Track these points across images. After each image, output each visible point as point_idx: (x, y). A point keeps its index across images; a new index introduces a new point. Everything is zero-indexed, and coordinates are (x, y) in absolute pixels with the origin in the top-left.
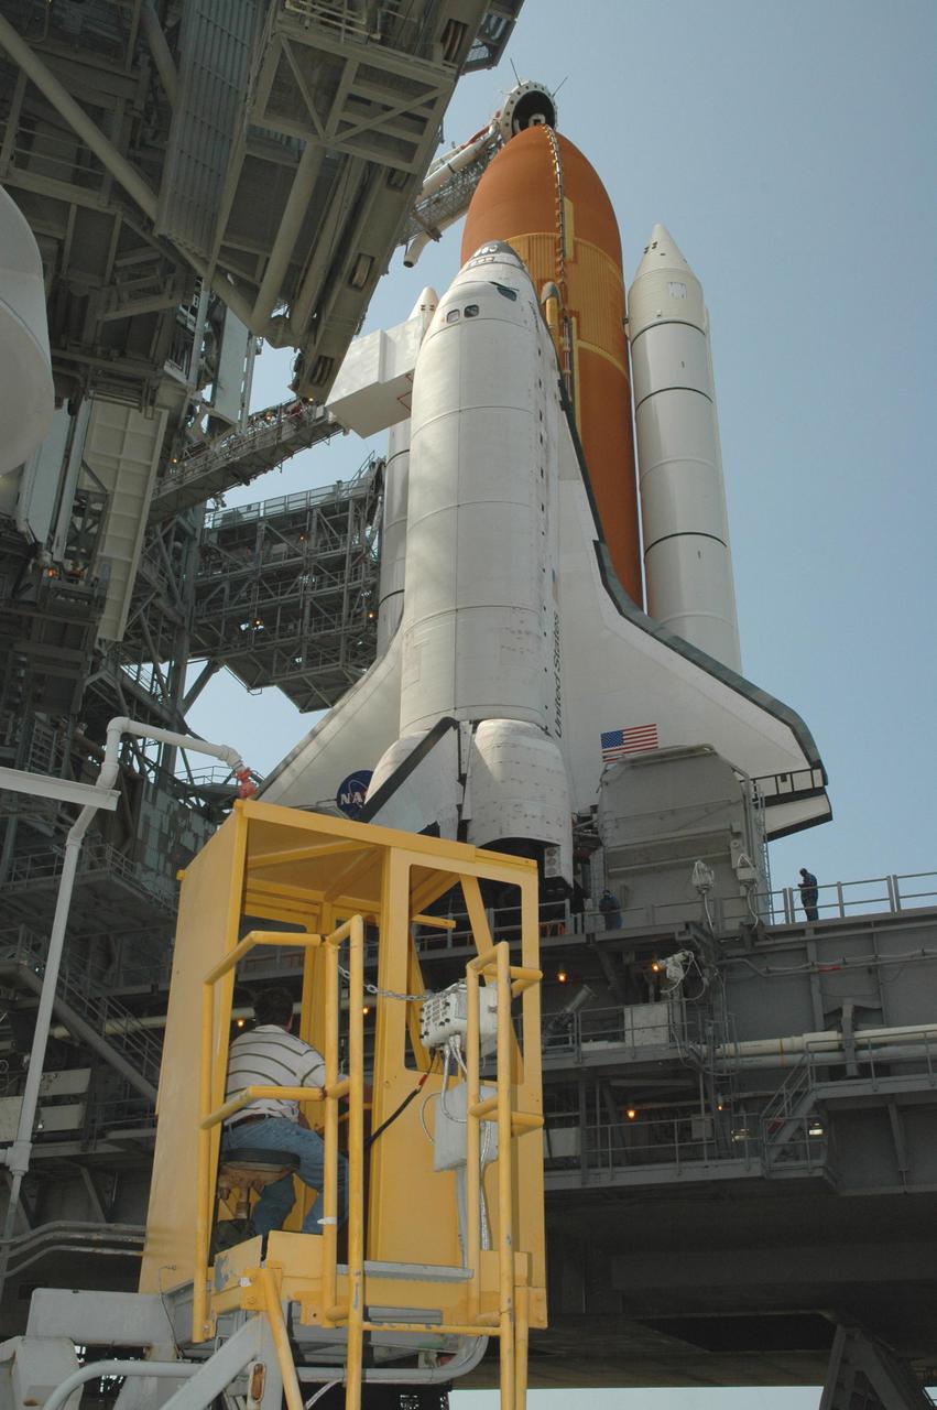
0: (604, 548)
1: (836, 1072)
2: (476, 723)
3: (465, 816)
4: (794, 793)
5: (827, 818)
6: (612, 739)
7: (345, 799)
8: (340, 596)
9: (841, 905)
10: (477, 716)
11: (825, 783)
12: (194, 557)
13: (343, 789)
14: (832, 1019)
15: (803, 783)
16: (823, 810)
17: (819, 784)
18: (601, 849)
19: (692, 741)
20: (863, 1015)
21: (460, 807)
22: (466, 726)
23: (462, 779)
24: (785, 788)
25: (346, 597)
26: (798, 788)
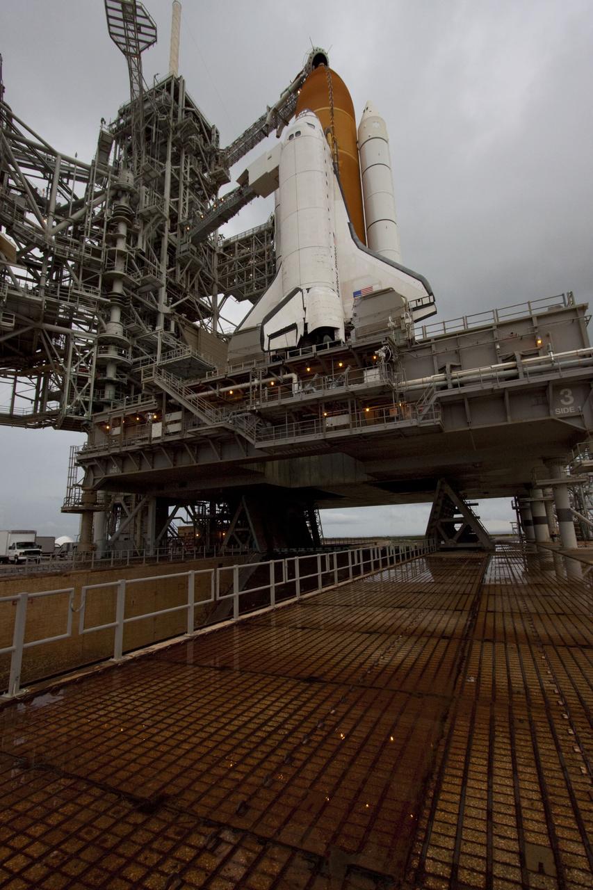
0: (351, 225)
1: (445, 387)
2: (308, 290)
4: (423, 305)
6: (356, 294)
8: (264, 265)
9: (445, 329)
12: (216, 258)
14: (442, 370)
15: (426, 301)
16: (433, 311)
17: (432, 301)
18: (354, 330)
19: (384, 287)
20: (453, 367)
21: (304, 319)
22: (305, 291)
23: (305, 309)
25: (266, 265)
26: (424, 303)
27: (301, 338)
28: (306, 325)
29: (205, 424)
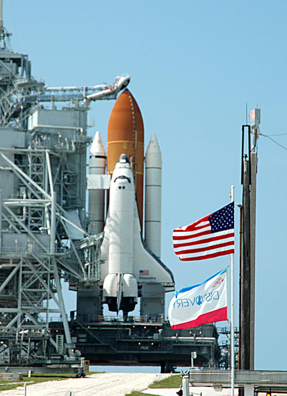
3: (123, 291)
5: (174, 291)
10: (124, 272)
11: (174, 284)
24: (168, 285)
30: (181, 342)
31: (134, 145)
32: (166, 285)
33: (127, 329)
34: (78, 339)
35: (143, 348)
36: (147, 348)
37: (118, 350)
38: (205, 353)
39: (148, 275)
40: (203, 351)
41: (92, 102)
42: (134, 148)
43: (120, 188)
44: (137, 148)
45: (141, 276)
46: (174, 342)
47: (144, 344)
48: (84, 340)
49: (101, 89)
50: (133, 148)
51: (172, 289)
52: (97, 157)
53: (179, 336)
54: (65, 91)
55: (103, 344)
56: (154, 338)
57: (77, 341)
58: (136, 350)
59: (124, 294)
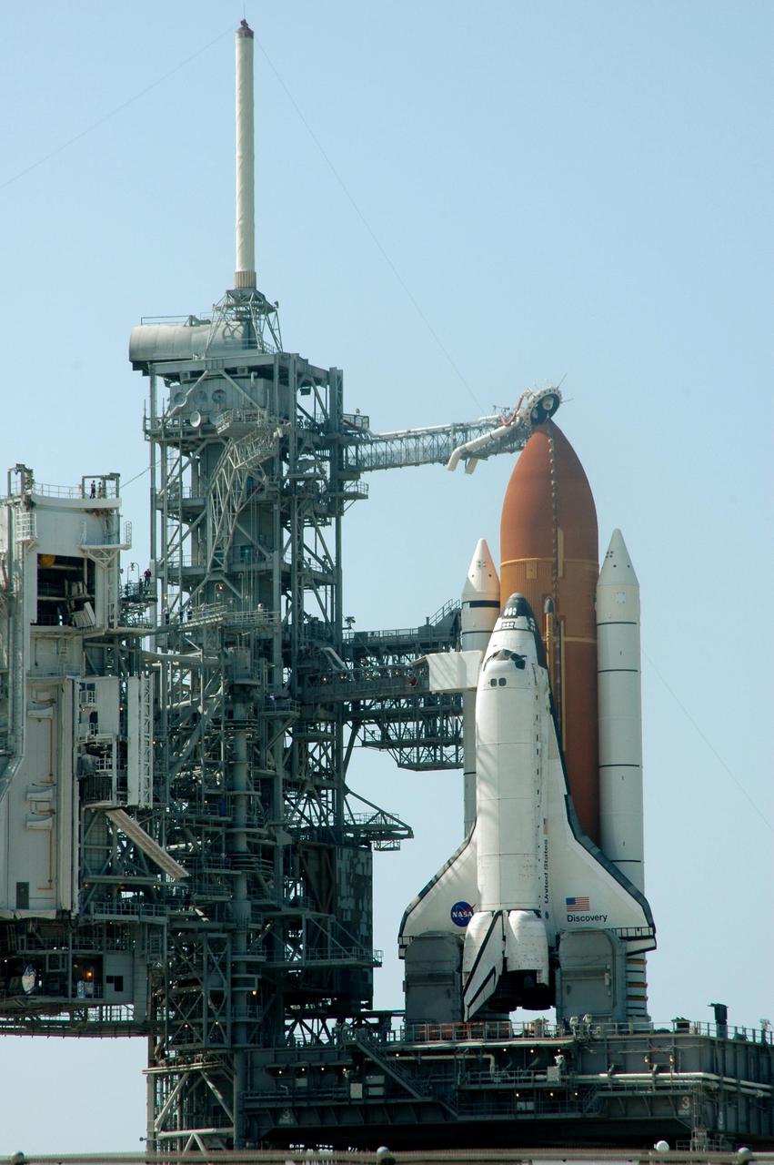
0: (569, 797)
1: (605, 1088)
2: (509, 911)
3: (506, 955)
4: (643, 936)
5: (654, 948)
6: (571, 901)
7: (455, 915)
10: (509, 907)
11: (654, 931)
13: (453, 910)
15: (646, 933)
16: (653, 945)
17: (651, 934)
18: (561, 969)
20: (617, 1067)
21: (503, 952)
22: (505, 915)
23: (504, 939)
24: (639, 934)
26: (644, 934)
27: (500, 977)
28: (505, 960)
29: (414, 1098)
30: (619, 1087)
31: (555, 566)
32: (632, 933)
33: (486, 1056)
34: (366, 1087)
35: (521, 1105)
36: (530, 1106)
37: (459, 1114)
38: (687, 1113)
39: (587, 909)
40: (682, 1109)
41: (480, 462)
42: (557, 573)
43: (493, 682)
44: (564, 574)
45: (571, 913)
46: (602, 1087)
47: (526, 1095)
48: (379, 1091)
49: (488, 426)
50: (553, 575)
51: (649, 943)
52: (474, 604)
53: (618, 1070)
54: (417, 437)
55: (419, 1099)
56: (549, 1080)
57: (363, 1093)
58: (506, 1113)
59: (509, 963)
